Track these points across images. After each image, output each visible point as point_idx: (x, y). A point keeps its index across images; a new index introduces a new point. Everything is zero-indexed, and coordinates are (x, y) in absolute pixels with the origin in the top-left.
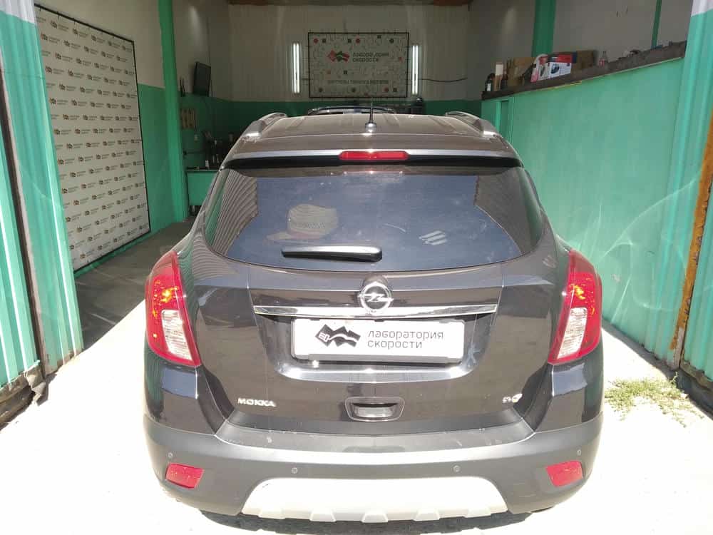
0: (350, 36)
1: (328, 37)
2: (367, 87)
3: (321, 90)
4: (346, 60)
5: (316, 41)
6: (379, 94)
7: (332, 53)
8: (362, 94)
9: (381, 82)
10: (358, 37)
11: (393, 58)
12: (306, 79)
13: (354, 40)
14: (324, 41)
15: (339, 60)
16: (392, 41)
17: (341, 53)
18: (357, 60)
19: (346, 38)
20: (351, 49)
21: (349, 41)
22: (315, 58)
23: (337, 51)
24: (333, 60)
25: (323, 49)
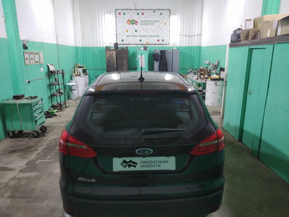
0: (138, 11)
1: (126, 12)
2: (148, 39)
3: (123, 41)
4: (136, 24)
5: (120, 14)
6: (154, 43)
7: (129, 20)
8: (145, 43)
9: (155, 36)
10: (142, 11)
11: (161, 23)
12: (115, 35)
13: (140, 14)
14: (124, 14)
15: (132, 24)
16: (161, 14)
17: (133, 20)
18: (142, 24)
19: (136, 12)
20: (139, 18)
21: (138, 14)
22: (120, 23)
23: (131, 19)
24: (129, 24)
25: (124, 18)
